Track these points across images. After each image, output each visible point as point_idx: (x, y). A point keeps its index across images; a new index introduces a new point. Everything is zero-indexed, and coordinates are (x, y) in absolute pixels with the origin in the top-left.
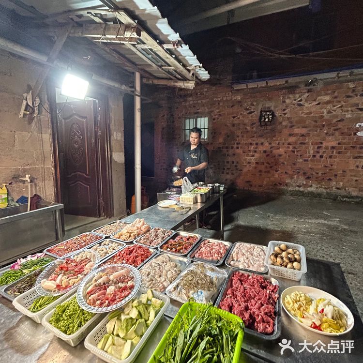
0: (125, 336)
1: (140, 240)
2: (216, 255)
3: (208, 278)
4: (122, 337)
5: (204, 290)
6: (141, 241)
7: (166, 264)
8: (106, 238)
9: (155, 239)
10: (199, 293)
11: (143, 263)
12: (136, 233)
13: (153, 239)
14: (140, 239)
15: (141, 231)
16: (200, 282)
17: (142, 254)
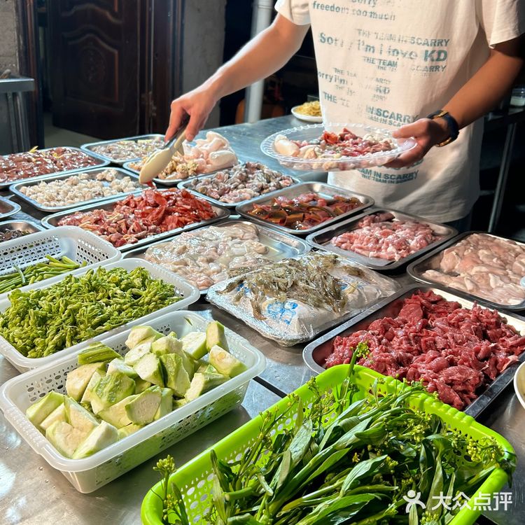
0: (103, 411)
1: (196, 184)
2: (391, 249)
3: (329, 282)
4: (95, 411)
5: (305, 302)
6: (199, 186)
7: (240, 243)
8: (112, 165)
9: (236, 188)
10: (287, 306)
11: (180, 229)
12: (190, 165)
13: (232, 187)
14: (197, 182)
15: (207, 163)
16: (301, 284)
17: (186, 210)
